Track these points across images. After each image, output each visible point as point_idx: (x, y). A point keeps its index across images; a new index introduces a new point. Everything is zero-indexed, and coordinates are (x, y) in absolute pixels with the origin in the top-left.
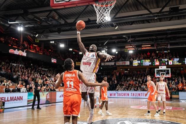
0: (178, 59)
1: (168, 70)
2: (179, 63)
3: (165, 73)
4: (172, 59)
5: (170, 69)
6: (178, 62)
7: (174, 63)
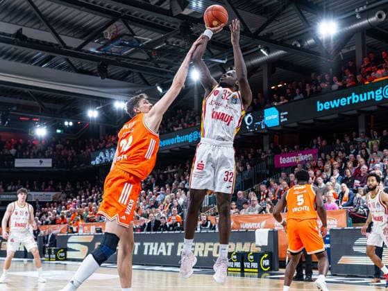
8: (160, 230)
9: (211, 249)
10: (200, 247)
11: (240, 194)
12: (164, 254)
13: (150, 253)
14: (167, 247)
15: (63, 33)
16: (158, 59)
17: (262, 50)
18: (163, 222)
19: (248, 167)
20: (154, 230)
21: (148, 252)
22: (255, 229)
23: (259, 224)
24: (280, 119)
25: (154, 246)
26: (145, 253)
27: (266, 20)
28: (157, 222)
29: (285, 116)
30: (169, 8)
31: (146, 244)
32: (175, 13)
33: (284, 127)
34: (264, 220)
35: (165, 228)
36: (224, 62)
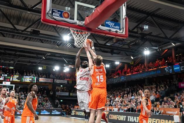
0: (18, 76)
1: (12, 87)
2: (18, 80)
3: (9, 89)
4: (12, 76)
5: (14, 85)
6: (17, 78)
7: (13, 79)
8: (133, 112)
9: (155, 122)
10: (150, 120)
11: (165, 99)
12: (136, 121)
13: (130, 121)
14: (137, 119)
15: (98, 39)
16: (132, 48)
17: (172, 44)
18: (134, 108)
19: (167, 87)
20: (131, 112)
21: (129, 120)
22: (174, 115)
23: (174, 112)
24: (181, 69)
25: (132, 118)
26: (128, 120)
27: (174, 32)
28: (132, 108)
29: (183, 68)
30: (136, 31)
31: (129, 117)
32: (139, 33)
33: (182, 72)
34: (176, 111)
35: (135, 111)
36: (157, 48)
